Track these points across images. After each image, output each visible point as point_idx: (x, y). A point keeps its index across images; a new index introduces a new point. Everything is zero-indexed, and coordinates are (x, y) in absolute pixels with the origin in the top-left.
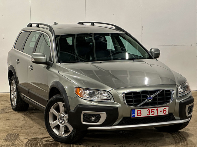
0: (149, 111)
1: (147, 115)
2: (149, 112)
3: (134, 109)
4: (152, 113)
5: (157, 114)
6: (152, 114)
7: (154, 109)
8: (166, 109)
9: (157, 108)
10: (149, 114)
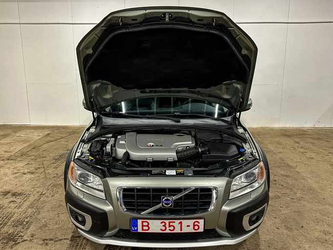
0: (164, 224)
1: (161, 230)
2: (163, 226)
4: (170, 228)
5: (181, 230)
6: (170, 230)
7: (174, 222)
8: (199, 223)
9: (180, 221)
10: (164, 228)
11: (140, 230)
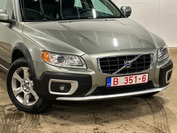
0: (126, 79)
1: (125, 83)
2: (126, 80)
3: (110, 78)
5: (136, 82)
6: (130, 83)
7: (132, 77)
8: (145, 76)
9: (135, 76)
11: (112, 85)
